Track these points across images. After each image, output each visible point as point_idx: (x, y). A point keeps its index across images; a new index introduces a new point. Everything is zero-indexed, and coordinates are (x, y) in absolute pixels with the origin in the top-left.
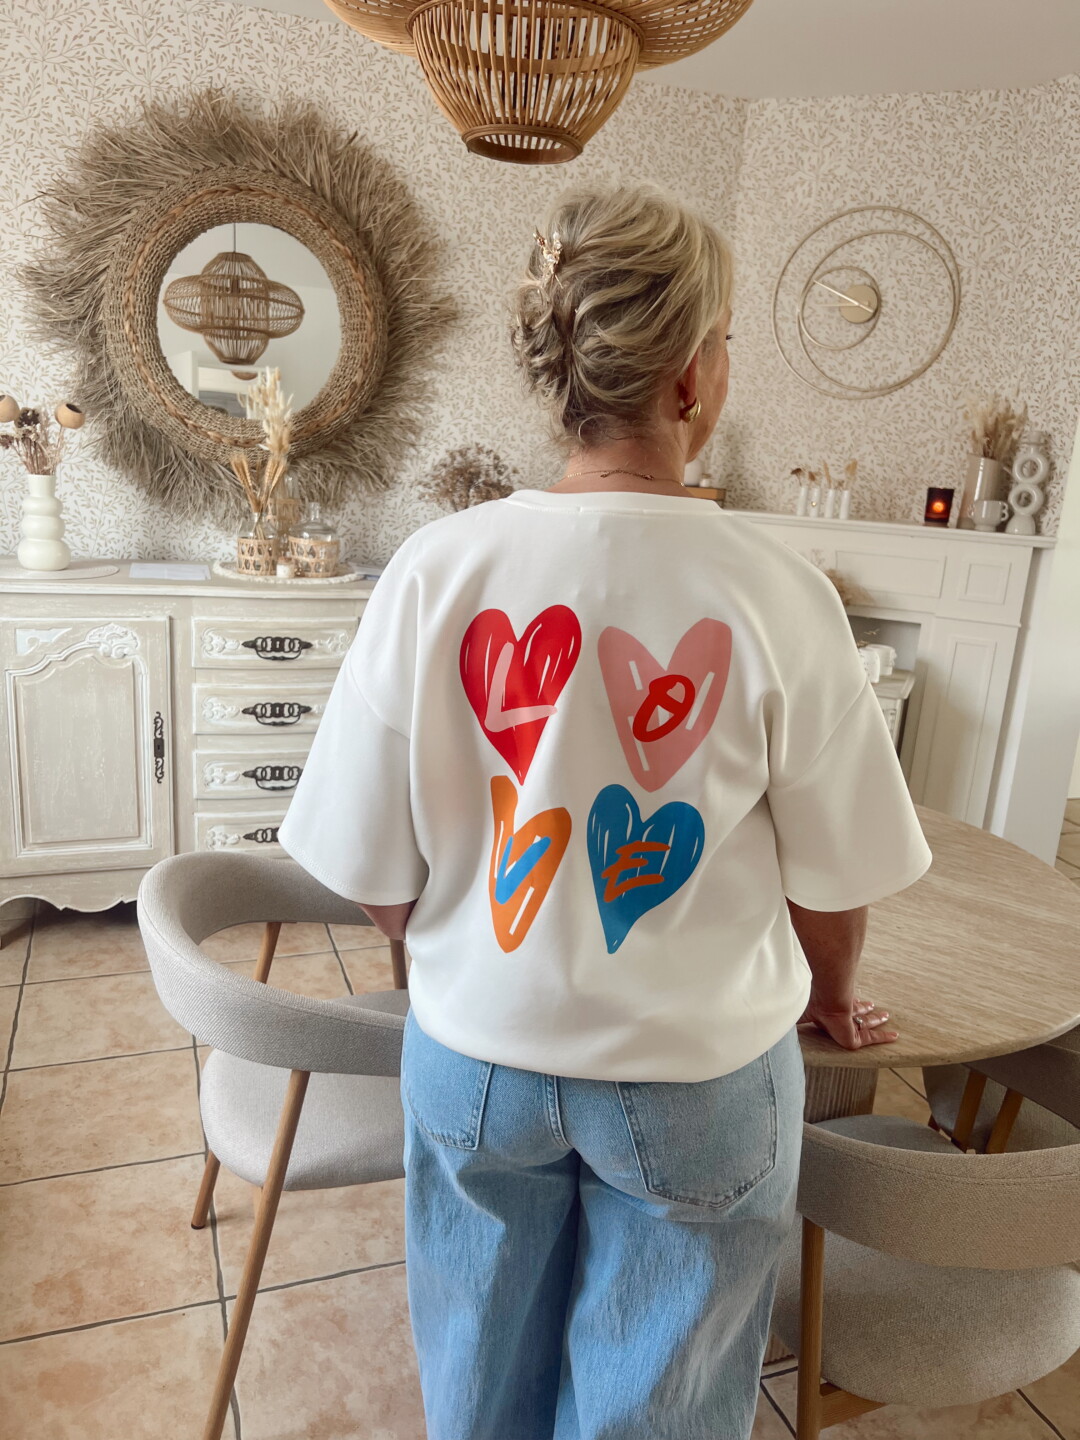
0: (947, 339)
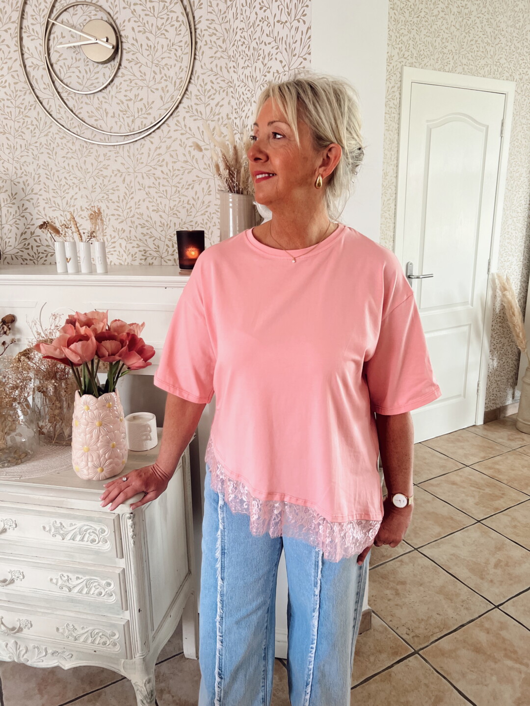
0: (192, 72)
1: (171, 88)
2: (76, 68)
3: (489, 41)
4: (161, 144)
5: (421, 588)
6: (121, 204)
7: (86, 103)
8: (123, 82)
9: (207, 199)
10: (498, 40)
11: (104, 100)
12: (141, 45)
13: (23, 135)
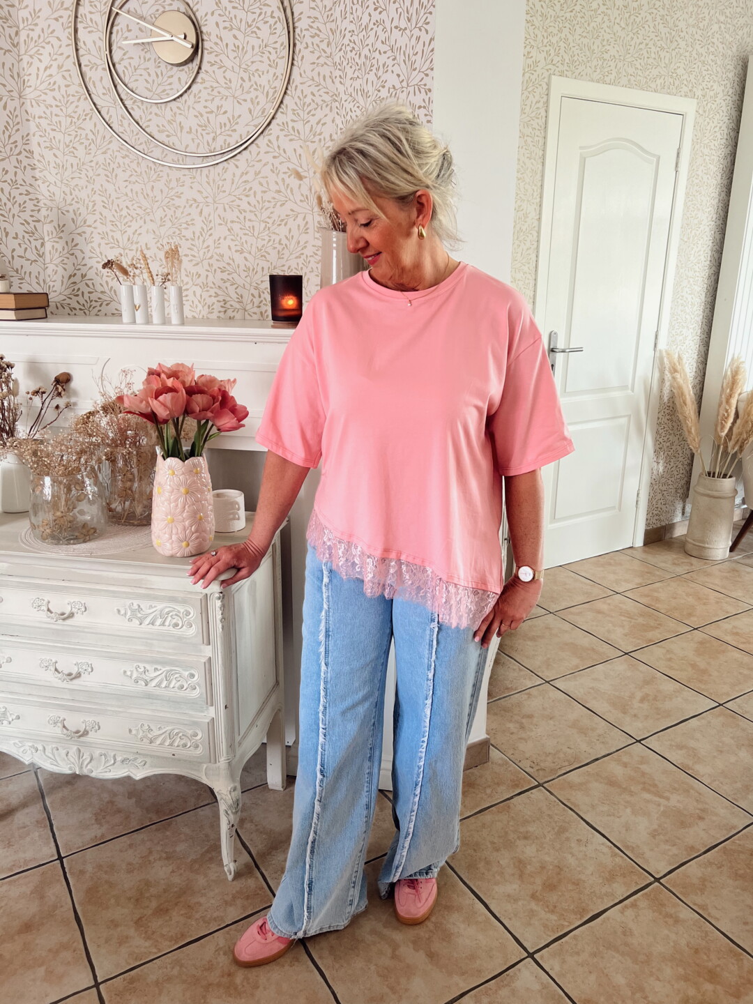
0: (288, 80)
1: (262, 99)
2: (145, 69)
3: (664, 45)
4: (249, 169)
5: (551, 722)
6: (196, 242)
7: (156, 114)
8: (203, 90)
9: (303, 238)
10: (676, 43)
11: (178, 111)
12: (227, 44)
13: (75, 151)
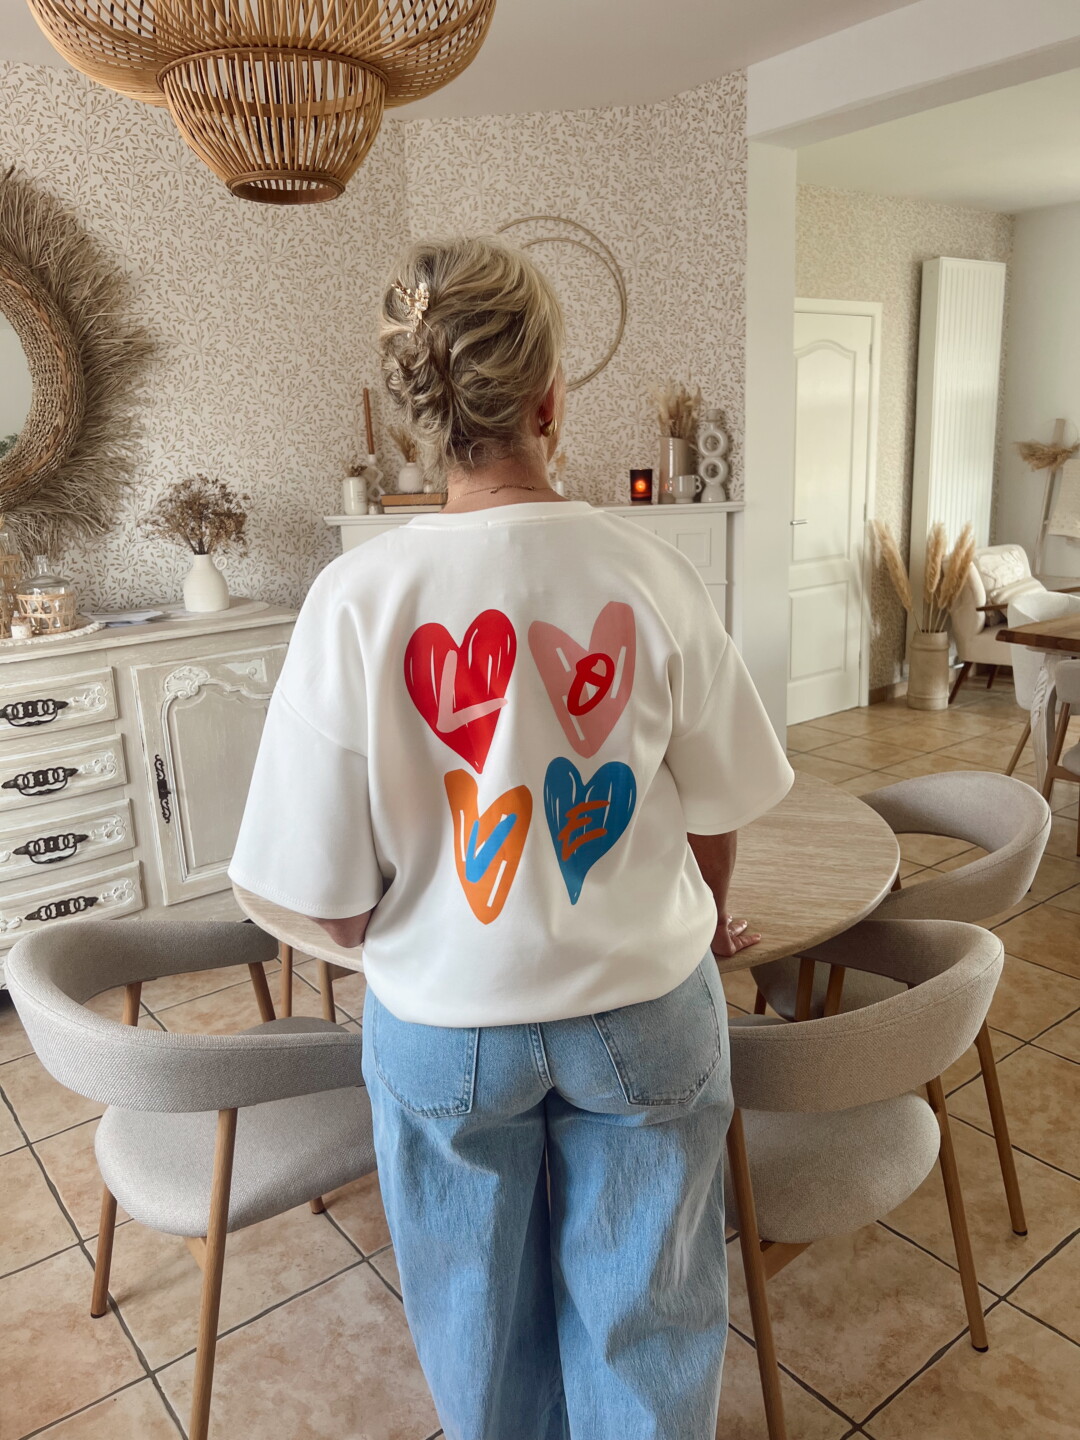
0: (621, 333)
4: (590, 394)
10: (862, 258)
